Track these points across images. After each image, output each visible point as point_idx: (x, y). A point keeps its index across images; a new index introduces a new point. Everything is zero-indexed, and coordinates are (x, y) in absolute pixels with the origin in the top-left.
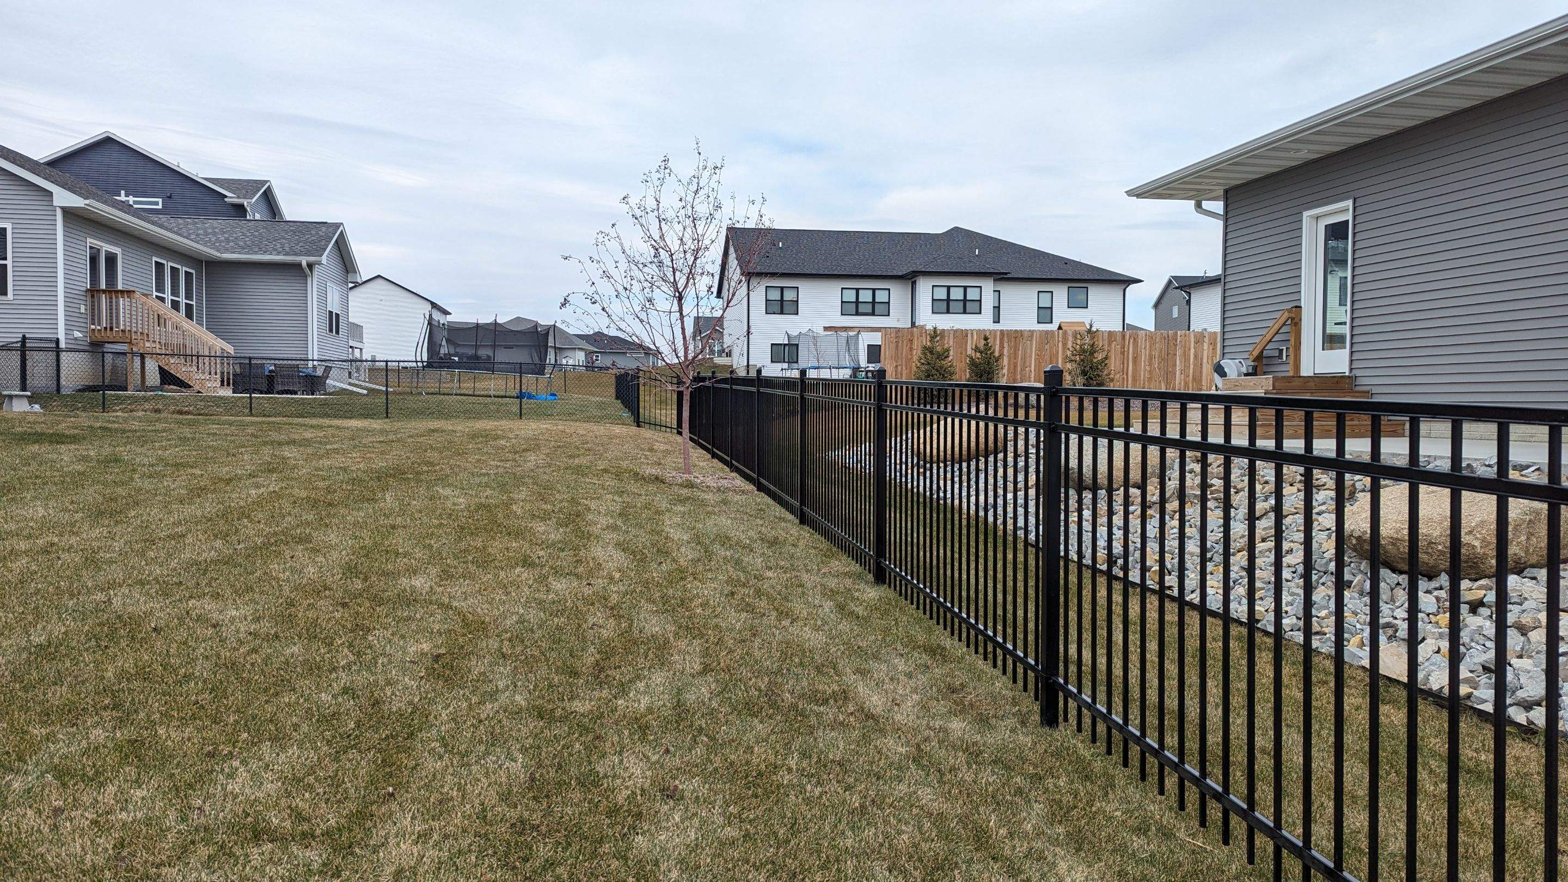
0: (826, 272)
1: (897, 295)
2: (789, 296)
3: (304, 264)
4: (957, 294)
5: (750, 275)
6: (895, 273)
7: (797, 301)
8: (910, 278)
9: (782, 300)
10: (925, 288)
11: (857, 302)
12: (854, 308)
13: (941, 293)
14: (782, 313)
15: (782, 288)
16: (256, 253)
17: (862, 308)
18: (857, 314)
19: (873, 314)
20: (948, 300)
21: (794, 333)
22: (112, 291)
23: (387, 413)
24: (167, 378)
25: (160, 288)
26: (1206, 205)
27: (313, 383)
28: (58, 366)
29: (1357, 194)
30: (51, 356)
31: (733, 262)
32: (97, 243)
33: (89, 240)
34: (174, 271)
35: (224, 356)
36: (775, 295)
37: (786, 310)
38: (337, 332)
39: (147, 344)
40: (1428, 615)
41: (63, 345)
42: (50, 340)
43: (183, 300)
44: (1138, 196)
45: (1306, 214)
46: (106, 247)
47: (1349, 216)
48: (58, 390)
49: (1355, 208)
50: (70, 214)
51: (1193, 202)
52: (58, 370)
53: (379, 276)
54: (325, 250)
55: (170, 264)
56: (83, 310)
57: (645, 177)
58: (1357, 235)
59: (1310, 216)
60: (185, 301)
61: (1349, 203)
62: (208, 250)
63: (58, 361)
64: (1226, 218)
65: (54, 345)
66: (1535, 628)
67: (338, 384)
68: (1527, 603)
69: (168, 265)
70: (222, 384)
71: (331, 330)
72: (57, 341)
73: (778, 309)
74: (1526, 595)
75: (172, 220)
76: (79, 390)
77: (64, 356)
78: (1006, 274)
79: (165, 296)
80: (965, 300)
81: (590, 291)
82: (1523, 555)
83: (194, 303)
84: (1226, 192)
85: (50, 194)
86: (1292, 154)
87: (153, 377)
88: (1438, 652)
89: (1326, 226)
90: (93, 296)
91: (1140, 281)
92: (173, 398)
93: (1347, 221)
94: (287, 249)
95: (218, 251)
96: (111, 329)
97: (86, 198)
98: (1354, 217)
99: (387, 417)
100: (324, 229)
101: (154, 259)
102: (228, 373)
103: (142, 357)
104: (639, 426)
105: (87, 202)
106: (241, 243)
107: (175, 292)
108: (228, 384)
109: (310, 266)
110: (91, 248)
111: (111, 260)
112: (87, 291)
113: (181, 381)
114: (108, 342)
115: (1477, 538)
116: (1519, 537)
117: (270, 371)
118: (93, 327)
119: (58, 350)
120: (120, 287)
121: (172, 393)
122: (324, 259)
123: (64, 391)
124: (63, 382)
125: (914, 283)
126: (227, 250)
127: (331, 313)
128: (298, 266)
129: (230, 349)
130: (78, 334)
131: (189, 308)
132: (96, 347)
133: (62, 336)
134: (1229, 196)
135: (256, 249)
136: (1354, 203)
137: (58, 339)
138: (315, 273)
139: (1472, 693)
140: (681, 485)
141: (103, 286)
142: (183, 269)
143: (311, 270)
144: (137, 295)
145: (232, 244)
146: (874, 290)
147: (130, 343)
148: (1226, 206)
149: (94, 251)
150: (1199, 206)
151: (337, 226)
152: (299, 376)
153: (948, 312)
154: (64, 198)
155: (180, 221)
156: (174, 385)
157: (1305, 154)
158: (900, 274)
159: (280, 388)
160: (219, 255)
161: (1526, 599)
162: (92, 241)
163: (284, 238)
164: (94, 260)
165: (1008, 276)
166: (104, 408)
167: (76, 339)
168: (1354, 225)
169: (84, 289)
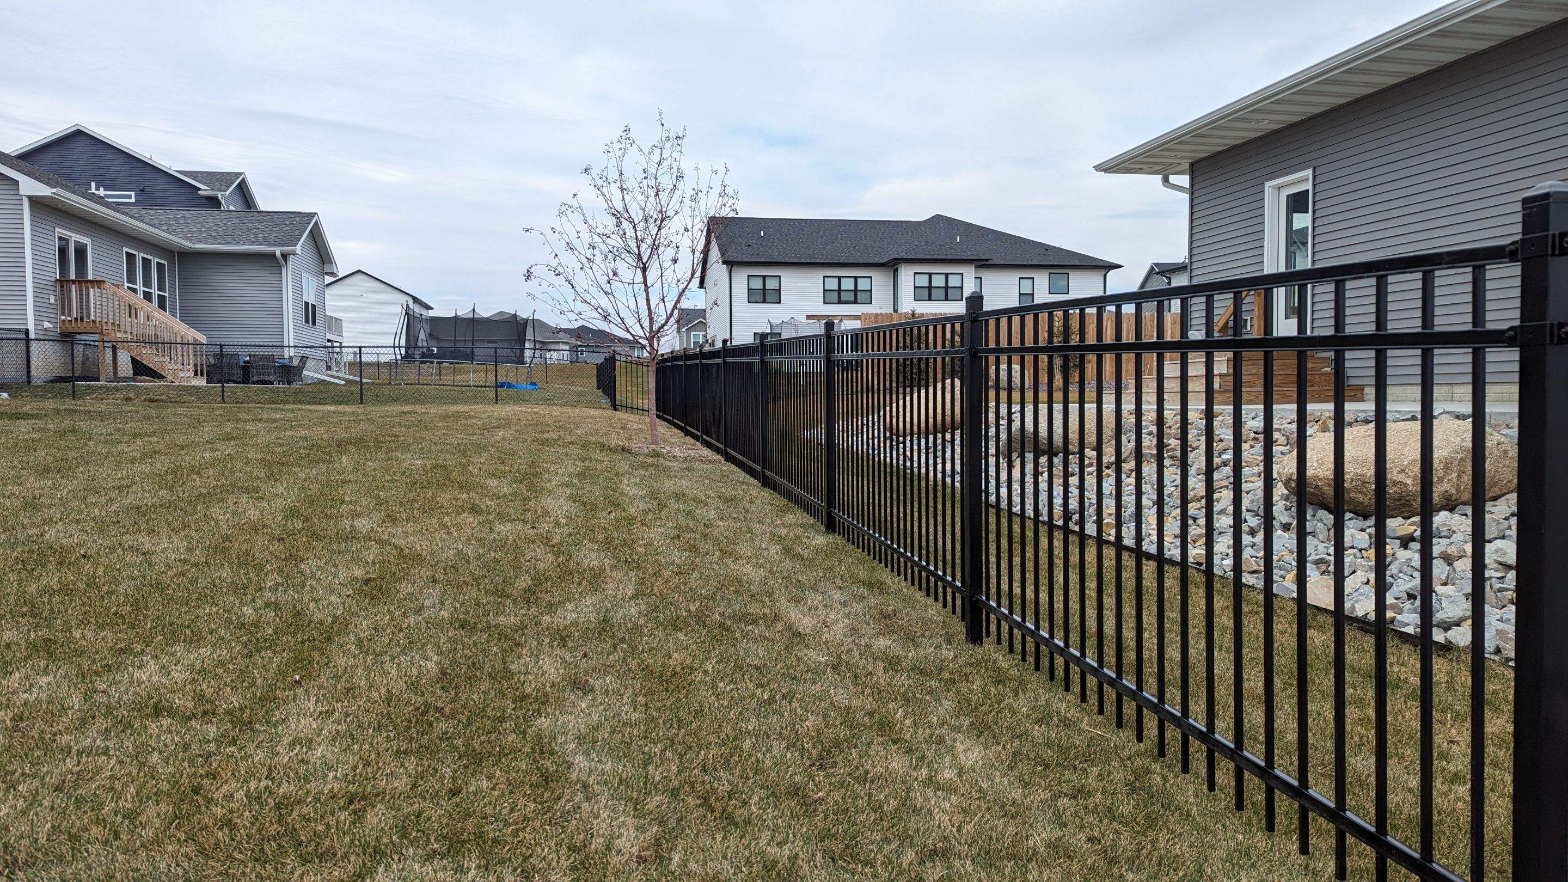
0: (808, 261)
1: (879, 283)
2: (771, 284)
3: (278, 254)
4: (938, 281)
5: (731, 264)
6: (876, 261)
7: (780, 290)
8: (892, 266)
9: (764, 289)
10: (907, 276)
11: (839, 290)
12: (838, 296)
13: (923, 281)
14: (764, 302)
15: (764, 277)
16: (229, 243)
17: (844, 296)
18: (840, 302)
19: (855, 302)
20: (930, 287)
21: (776, 321)
22: (82, 281)
23: (361, 399)
24: (140, 369)
25: (131, 279)
26: (1173, 179)
27: (289, 373)
28: (28, 357)
29: (1316, 163)
30: (21, 346)
31: (715, 253)
32: (66, 233)
33: (57, 230)
34: (146, 262)
35: (196, 343)
36: (757, 284)
37: (767, 299)
38: (314, 323)
39: (119, 335)
40: (1360, 551)
41: (32, 336)
42: (19, 331)
43: (155, 291)
44: (1106, 171)
45: (1268, 185)
46: (75, 238)
47: (1309, 186)
48: (29, 382)
49: (1314, 177)
50: (35, 202)
51: (1160, 176)
52: (28, 362)
53: (359, 271)
54: (299, 240)
55: (142, 255)
56: (52, 301)
57: (607, 148)
58: (1317, 203)
59: (1273, 187)
60: (157, 292)
61: (1309, 172)
62: (180, 241)
63: (28, 352)
64: (1192, 191)
65: (23, 336)
66: (1460, 557)
67: (315, 375)
68: (1454, 536)
69: (140, 256)
70: (196, 374)
71: (307, 321)
72: (27, 332)
73: (760, 298)
74: (1455, 529)
75: (144, 212)
76: (52, 381)
77: (34, 347)
78: (987, 260)
79: (137, 287)
80: (947, 287)
81: (554, 263)
82: (1454, 492)
83: (167, 294)
84: (1192, 165)
85: (16, 183)
86: (1253, 125)
87: (126, 368)
88: (1367, 583)
89: (1288, 196)
90: (62, 286)
91: (1119, 266)
92: (146, 388)
93: (1308, 190)
94: (261, 239)
95: (190, 241)
96: (82, 319)
97: (53, 187)
98: (1314, 186)
99: (362, 403)
100: (298, 219)
101: (125, 250)
102: (202, 365)
103: (114, 349)
104: (615, 410)
105: (54, 190)
106: (214, 234)
107: (147, 283)
108: (202, 375)
109: (285, 256)
110: (60, 239)
111: (81, 252)
112: (57, 281)
113: (154, 371)
114: (79, 333)
115: (1409, 477)
116: (1450, 474)
117: (245, 362)
118: (63, 318)
119: (28, 341)
120: (90, 278)
121: (145, 383)
122: (298, 249)
123: (34, 382)
124: (34, 373)
125: (896, 271)
126: (200, 242)
127: (307, 304)
128: (272, 256)
129: (203, 339)
130: (47, 325)
131: (162, 300)
132: (67, 338)
133: (31, 326)
134: (1195, 169)
135: (229, 240)
136: (1314, 172)
137: (27, 330)
138: (290, 263)
139: (1395, 618)
140: (647, 455)
141: (73, 277)
142: (155, 261)
143: (286, 261)
144: (107, 285)
145: (204, 235)
146: (856, 278)
147: (101, 333)
148: (1192, 180)
149: (63, 243)
150: (1166, 180)
151: (312, 215)
152: (275, 367)
153: (930, 299)
154: (30, 187)
155: (152, 212)
156: (146, 375)
157: (1267, 124)
158: (882, 261)
159: (256, 379)
160: (190, 245)
161: (1454, 532)
162: (62, 231)
163: (258, 229)
164: (63, 252)
165: (989, 262)
166: (74, 396)
167: (46, 330)
168: (1314, 194)
169: (53, 279)
